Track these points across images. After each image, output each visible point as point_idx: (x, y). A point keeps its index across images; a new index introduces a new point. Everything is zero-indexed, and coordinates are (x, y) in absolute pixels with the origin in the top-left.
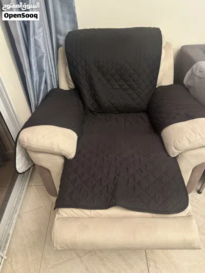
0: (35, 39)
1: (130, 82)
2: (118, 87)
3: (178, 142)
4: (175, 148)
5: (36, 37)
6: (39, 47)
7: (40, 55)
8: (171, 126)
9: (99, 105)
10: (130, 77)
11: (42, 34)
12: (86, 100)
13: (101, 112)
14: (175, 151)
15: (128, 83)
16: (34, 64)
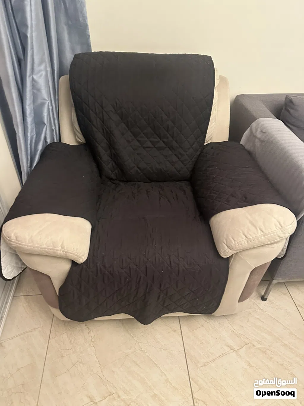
0: (33, 80)
1: (168, 138)
2: (150, 144)
3: (232, 239)
4: (228, 247)
5: (35, 77)
6: (39, 90)
7: (40, 101)
8: (223, 213)
9: (122, 170)
10: (167, 131)
11: (44, 73)
12: (104, 164)
13: (125, 180)
14: (227, 251)
15: (165, 140)
16: (30, 114)
